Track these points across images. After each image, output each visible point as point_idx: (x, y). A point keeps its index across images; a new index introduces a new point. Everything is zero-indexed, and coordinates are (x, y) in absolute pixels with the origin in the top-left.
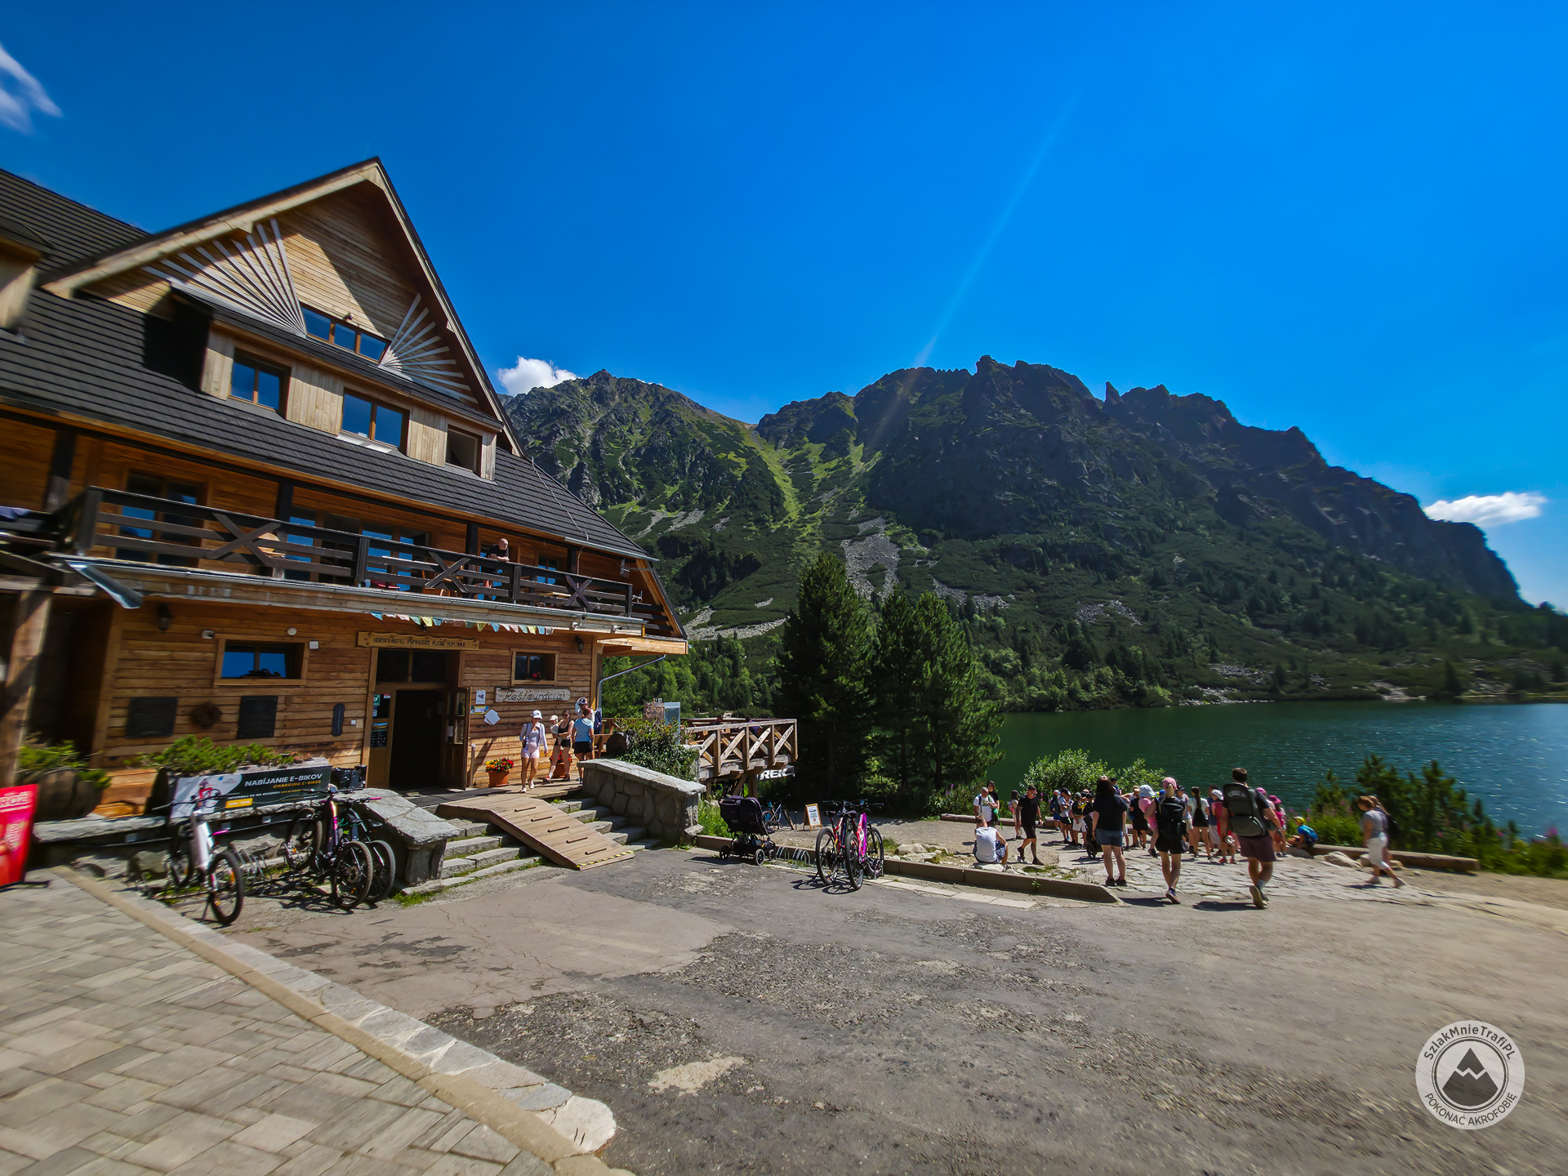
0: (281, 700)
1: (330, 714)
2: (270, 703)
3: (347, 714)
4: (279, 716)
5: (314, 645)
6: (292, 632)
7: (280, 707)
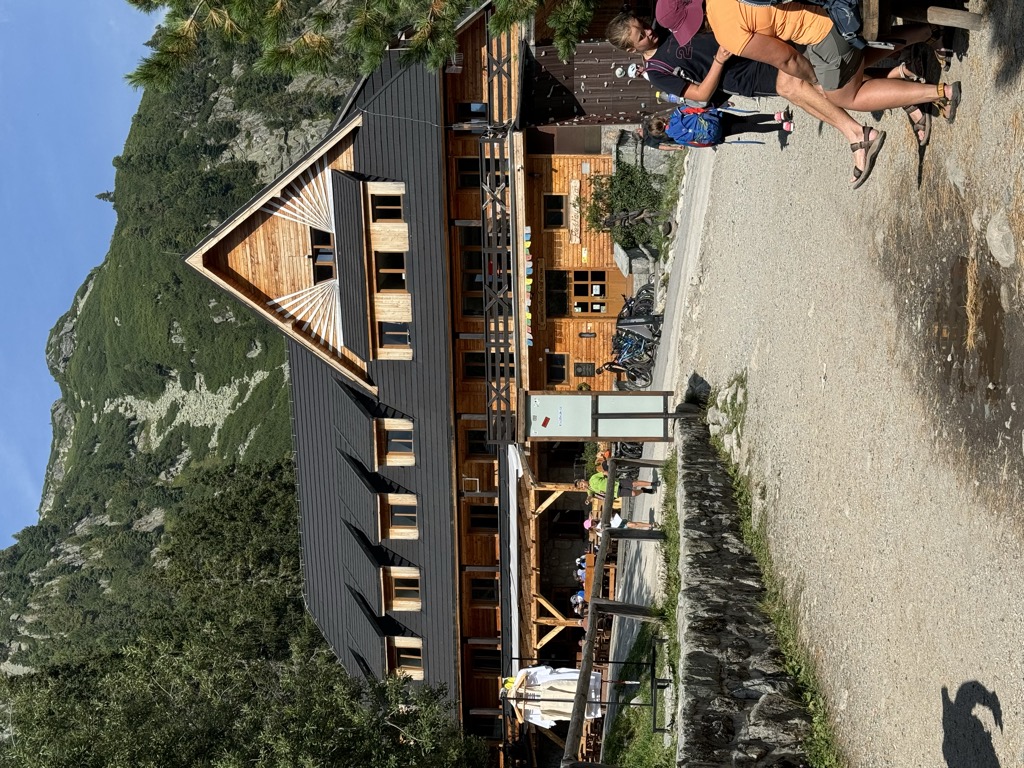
0: (576, 361)
1: (584, 339)
2: (577, 366)
3: (584, 331)
4: (584, 362)
5: (547, 351)
6: (541, 359)
7: (580, 361)
